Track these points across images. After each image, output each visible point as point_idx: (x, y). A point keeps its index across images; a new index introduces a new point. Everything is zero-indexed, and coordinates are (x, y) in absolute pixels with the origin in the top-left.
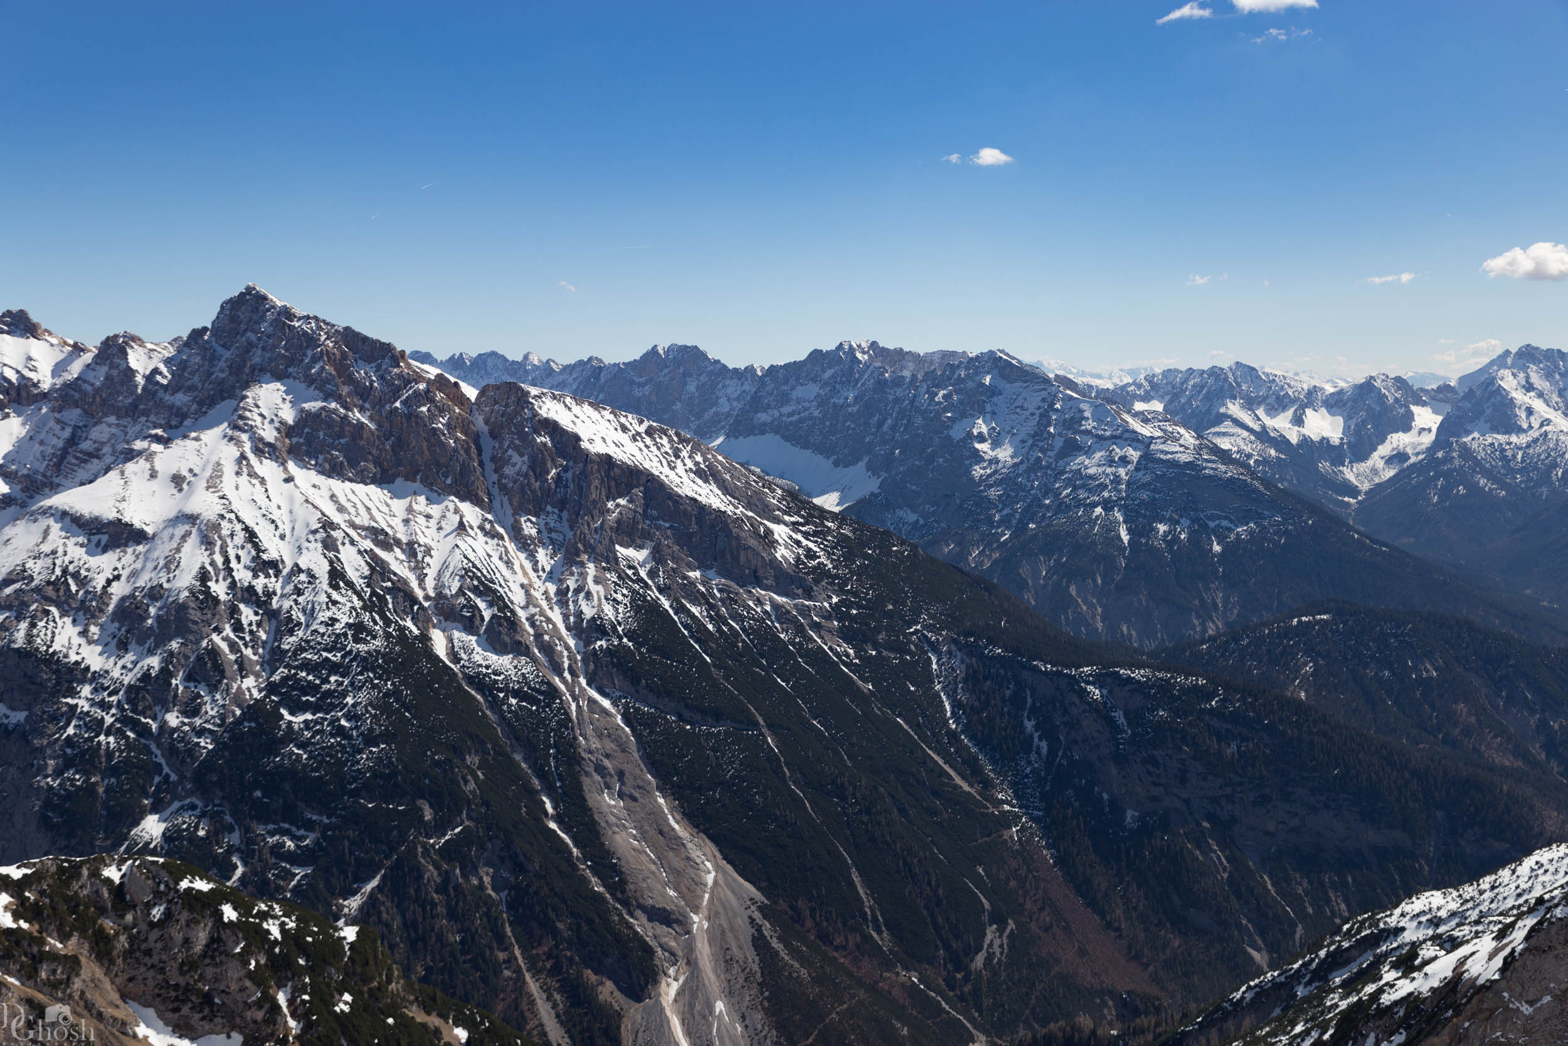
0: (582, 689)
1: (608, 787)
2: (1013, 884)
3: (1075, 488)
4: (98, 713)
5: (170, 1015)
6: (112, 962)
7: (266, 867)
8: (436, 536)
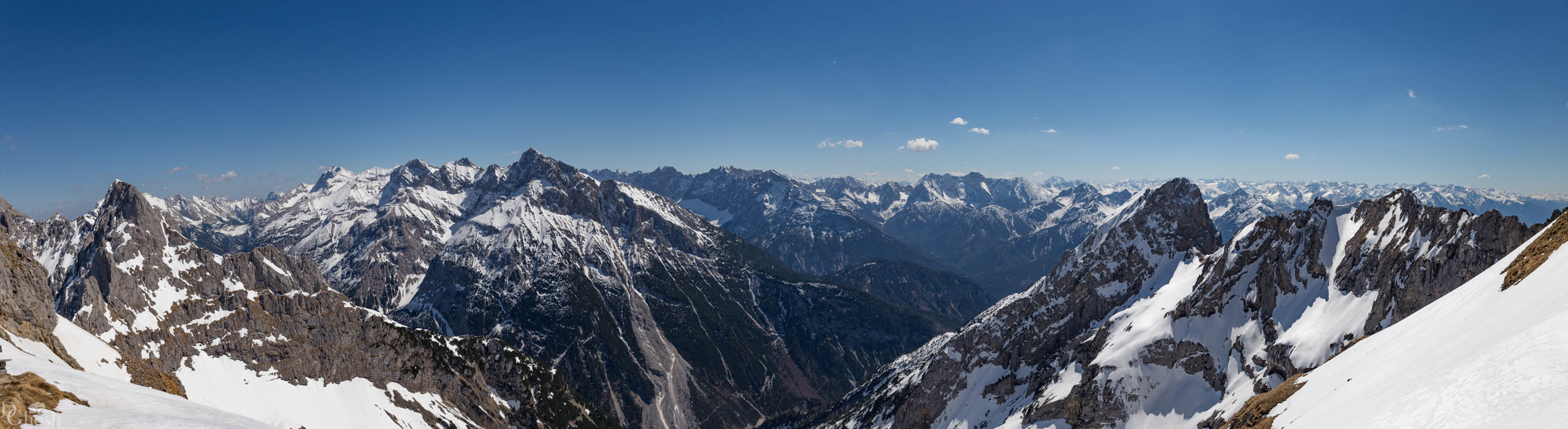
0: (632, 290)
1: (640, 325)
2: (774, 361)
3: (797, 219)
4: (484, 289)
5: (499, 391)
6: (484, 372)
7: (531, 346)
8: (586, 234)
